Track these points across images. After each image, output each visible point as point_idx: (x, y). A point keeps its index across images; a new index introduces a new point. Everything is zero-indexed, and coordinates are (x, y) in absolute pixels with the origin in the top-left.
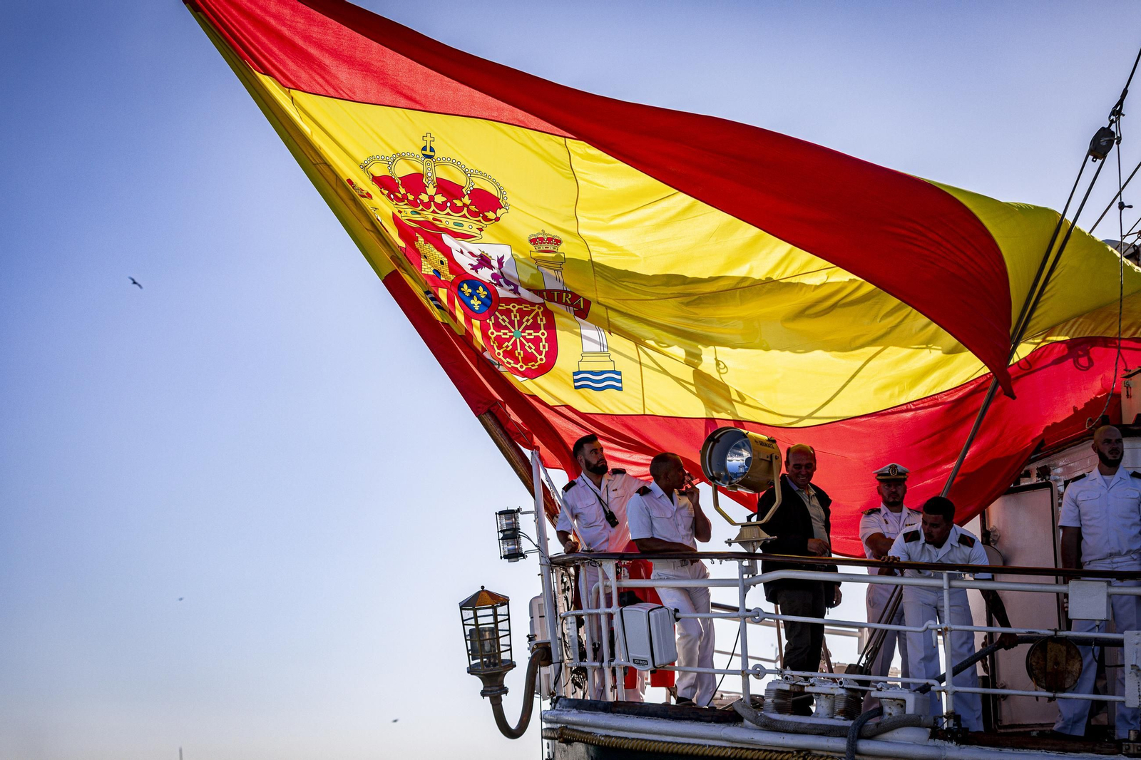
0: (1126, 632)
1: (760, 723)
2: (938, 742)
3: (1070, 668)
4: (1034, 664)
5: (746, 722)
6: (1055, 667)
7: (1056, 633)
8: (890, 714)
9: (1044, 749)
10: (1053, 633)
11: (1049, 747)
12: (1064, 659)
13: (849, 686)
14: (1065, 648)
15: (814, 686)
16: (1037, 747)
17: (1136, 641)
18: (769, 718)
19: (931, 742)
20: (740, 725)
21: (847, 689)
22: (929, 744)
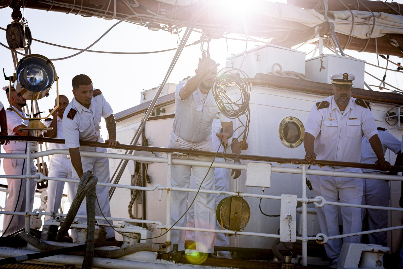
0: (282, 195)
1: (41, 248)
2: (163, 261)
3: (243, 216)
4: (223, 213)
5: (29, 246)
6: (235, 215)
7: (238, 194)
8: (129, 243)
9: (232, 267)
10: (236, 194)
11: (235, 265)
12: (241, 211)
13: (101, 224)
14: (241, 203)
15: (77, 223)
16: (228, 265)
17: (288, 201)
18: (48, 244)
19: (158, 261)
20: (24, 248)
21: (100, 226)
22: (157, 262)
